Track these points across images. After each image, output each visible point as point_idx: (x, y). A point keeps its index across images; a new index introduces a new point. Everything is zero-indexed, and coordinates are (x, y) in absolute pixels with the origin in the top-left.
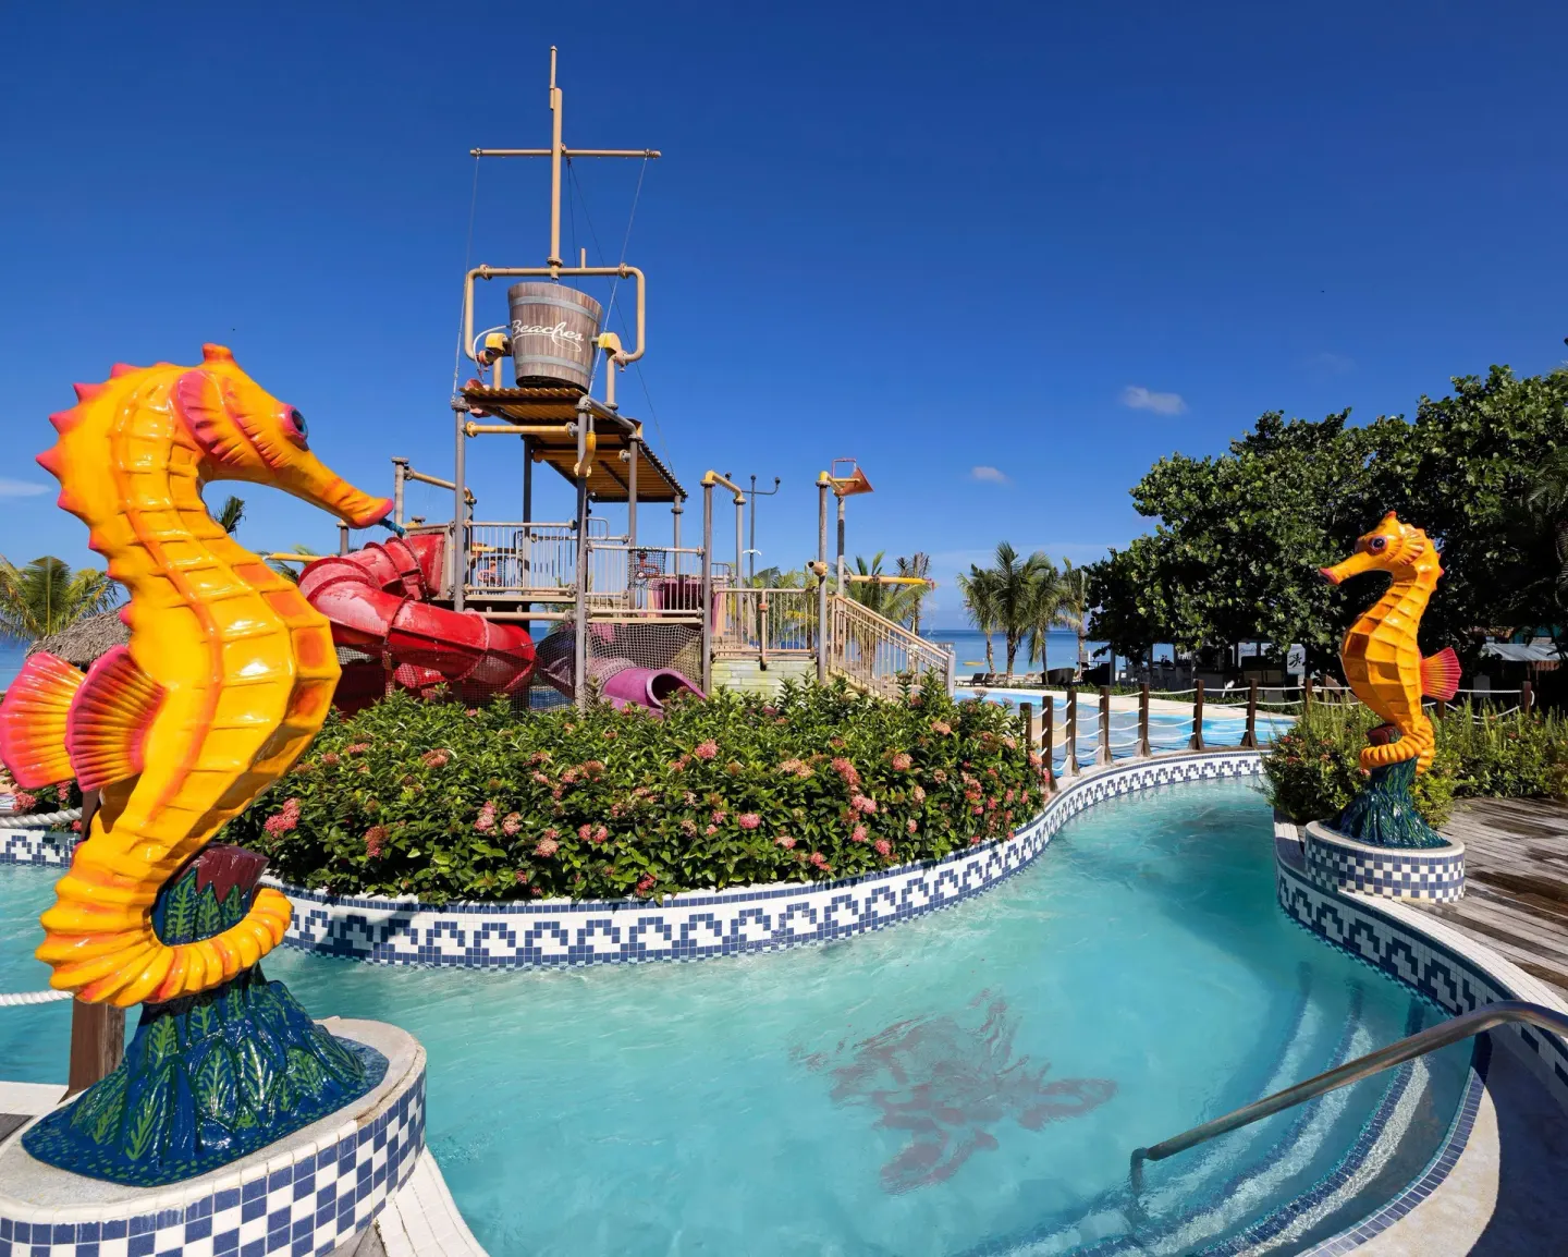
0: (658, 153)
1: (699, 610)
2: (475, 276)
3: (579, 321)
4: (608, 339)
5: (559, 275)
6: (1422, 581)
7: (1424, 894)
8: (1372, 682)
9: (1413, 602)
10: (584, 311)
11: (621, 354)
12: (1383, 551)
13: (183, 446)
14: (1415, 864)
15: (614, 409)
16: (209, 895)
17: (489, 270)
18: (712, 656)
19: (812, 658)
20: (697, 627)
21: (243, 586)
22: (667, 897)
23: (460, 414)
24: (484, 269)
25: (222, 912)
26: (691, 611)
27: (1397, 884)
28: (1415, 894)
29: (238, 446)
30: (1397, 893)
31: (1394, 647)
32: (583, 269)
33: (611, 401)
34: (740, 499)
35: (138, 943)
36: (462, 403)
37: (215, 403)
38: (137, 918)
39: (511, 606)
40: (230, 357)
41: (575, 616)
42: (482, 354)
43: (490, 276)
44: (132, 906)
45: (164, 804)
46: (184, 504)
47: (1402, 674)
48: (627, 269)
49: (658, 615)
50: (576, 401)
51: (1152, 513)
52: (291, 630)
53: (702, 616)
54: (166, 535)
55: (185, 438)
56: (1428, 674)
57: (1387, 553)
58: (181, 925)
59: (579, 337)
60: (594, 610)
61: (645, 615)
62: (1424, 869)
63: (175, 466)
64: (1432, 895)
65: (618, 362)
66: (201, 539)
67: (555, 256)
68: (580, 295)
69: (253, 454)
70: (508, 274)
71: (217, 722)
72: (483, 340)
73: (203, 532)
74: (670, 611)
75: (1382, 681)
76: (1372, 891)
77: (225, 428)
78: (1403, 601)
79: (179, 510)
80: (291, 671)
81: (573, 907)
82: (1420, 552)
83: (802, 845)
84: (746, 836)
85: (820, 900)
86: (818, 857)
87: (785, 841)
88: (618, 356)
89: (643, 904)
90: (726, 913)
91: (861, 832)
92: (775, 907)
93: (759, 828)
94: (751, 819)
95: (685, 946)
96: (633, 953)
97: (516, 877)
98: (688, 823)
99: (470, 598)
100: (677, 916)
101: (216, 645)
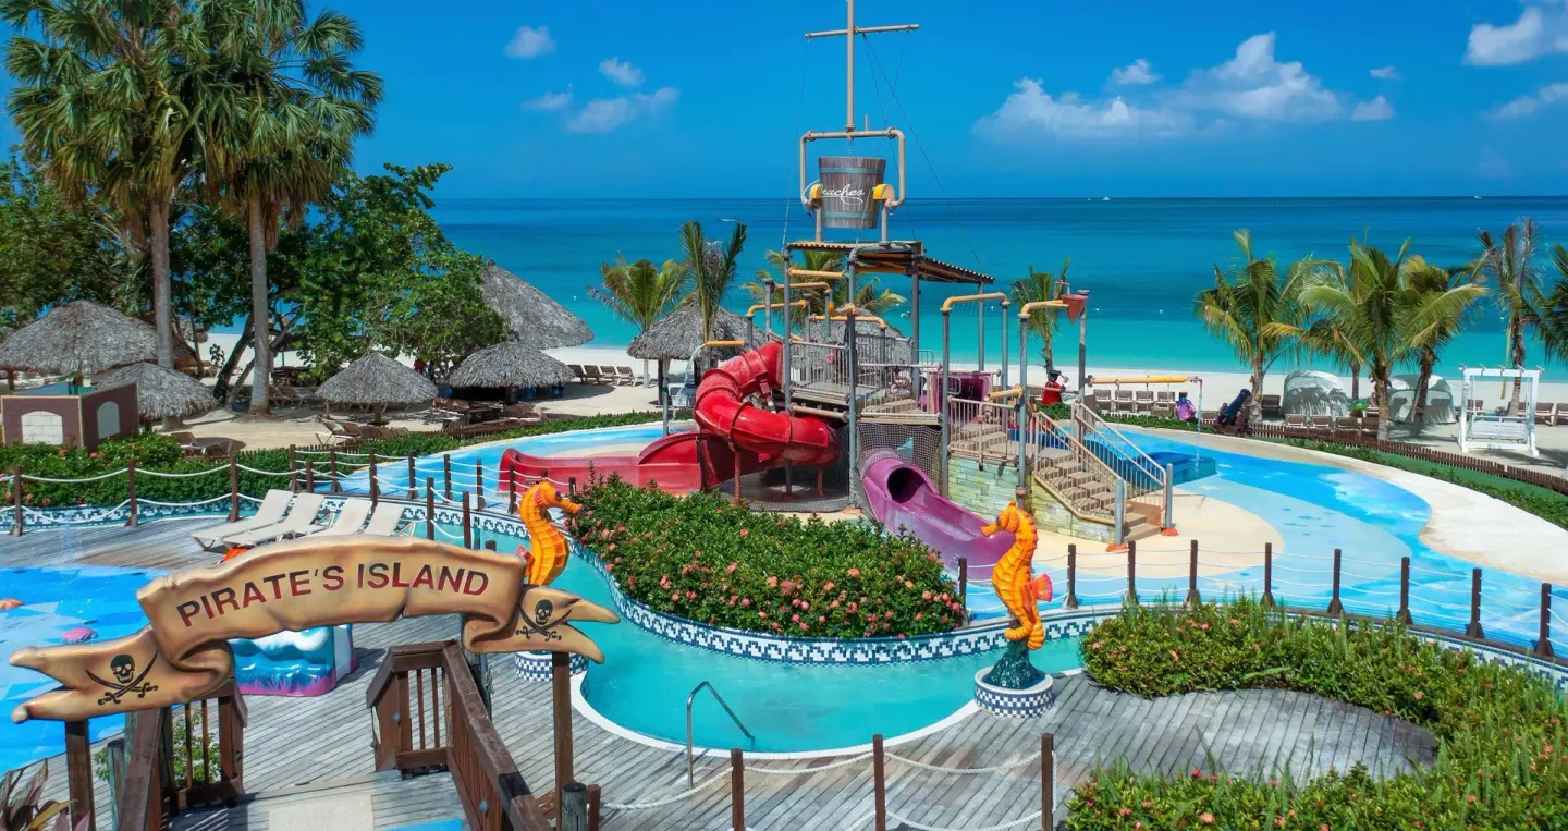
0: (917, 25)
1: (939, 414)
2: (805, 140)
3: (860, 181)
5: (853, 137)
7: (990, 709)
10: (865, 171)
11: (891, 201)
17: (812, 135)
18: (949, 454)
20: (938, 429)
21: (547, 535)
22: (723, 628)
24: (810, 134)
26: (933, 415)
27: (981, 700)
28: (987, 708)
30: (981, 705)
32: (867, 132)
33: (884, 242)
34: (1006, 303)
41: (848, 417)
42: (809, 202)
43: (814, 138)
48: (892, 131)
52: (555, 546)
53: (940, 420)
59: (861, 192)
60: (863, 413)
64: (993, 710)
65: (888, 209)
66: (541, 526)
67: (850, 123)
71: (543, 566)
73: (541, 524)
80: (555, 555)
81: (693, 624)
83: (771, 618)
84: (746, 609)
85: (783, 645)
86: (775, 624)
87: (761, 614)
88: (887, 203)
89: (715, 629)
90: (744, 640)
91: (796, 617)
92: (763, 643)
93: (753, 606)
94: (746, 601)
95: (728, 651)
96: (711, 647)
97: (670, 606)
98: (722, 598)
99: (794, 395)
100: (726, 637)
101: (543, 550)
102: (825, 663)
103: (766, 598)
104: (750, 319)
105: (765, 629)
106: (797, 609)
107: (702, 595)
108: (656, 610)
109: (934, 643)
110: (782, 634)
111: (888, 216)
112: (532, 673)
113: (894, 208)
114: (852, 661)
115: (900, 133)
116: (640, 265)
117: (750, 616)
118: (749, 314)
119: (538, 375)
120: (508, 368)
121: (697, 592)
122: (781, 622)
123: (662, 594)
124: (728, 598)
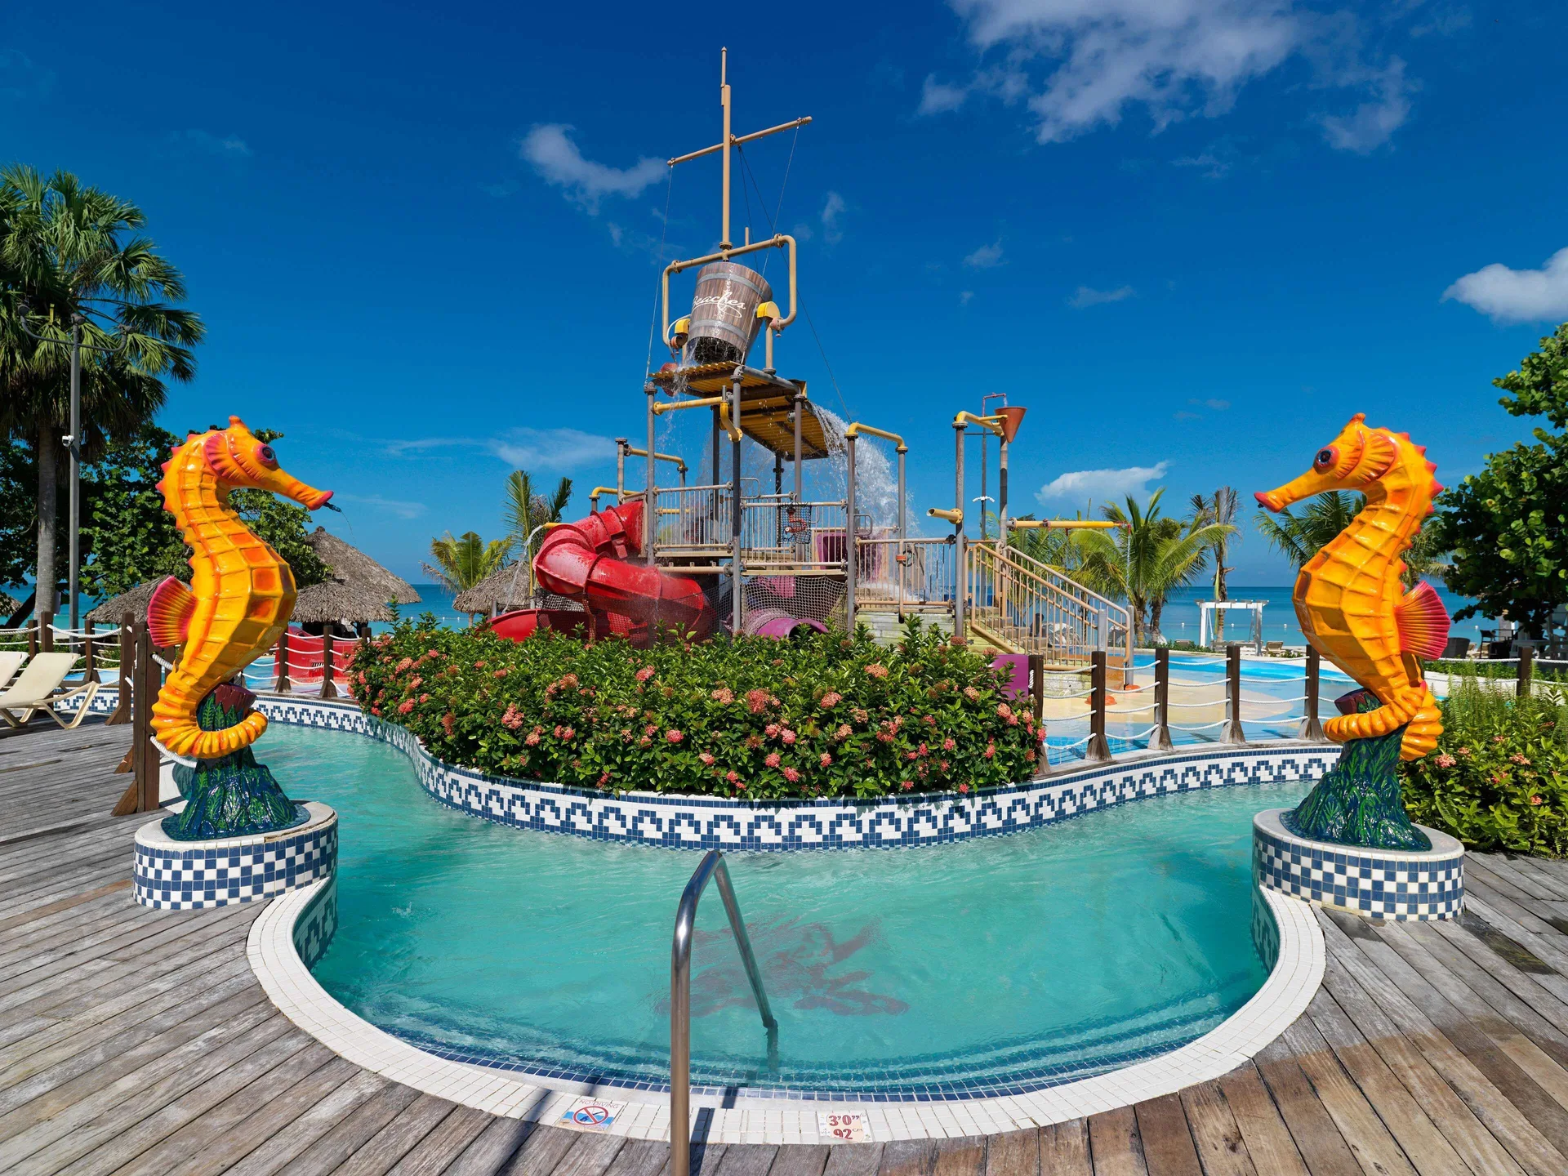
0: (809, 118)
1: (842, 562)
2: (669, 272)
3: (744, 291)
4: (766, 309)
5: (729, 256)
6: (1394, 501)
7: (1352, 903)
8: (1319, 633)
9: (1380, 530)
10: (751, 285)
11: (777, 320)
12: (1332, 466)
13: (208, 473)
14: (1341, 863)
15: (772, 373)
16: (219, 708)
17: (678, 264)
18: (856, 608)
19: (949, 612)
20: (842, 579)
21: (231, 545)
22: (623, 793)
23: (650, 397)
24: (676, 264)
25: (225, 719)
26: (836, 563)
27: (1316, 884)
28: (1340, 901)
29: (236, 470)
30: (1317, 896)
31: (1341, 587)
32: (747, 246)
33: (769, 367)
34: (902, 447)
35: (185, 725)
36: (651, 386)
37: (225, 447)
38: (187, 713)
39: (705, 561)
40: (240, 422)
41: (731, 569)
42: (674, 339)
43: (680, 269)
44: (183, 707)
45: (195, 657)
46: (208, 504)
47: (1352, 623)
48: (781, 238)
49: (822, 567)
50: (731, 371)
51: (1535, 409)
52: (252, 569)
53: (845, 568)
54: (200, 520)
55: (208, 469)
56: (1406, 624)
57: (1339, 468)
58: (207, 721)
59: (741, 306)
60: (751, 563)
61: (810, 567)
62: (1353, 871)
63: (204, 484)
64: (1365, 905)
65: (774, 328)
66: (216, 521)
67: (726, 240)
68: (749, 271)
69: (243, 473)
70: (692, 265)
71: (217, 616)
72: (673, 329)
73: (217, 518)
74: (829, 563)
75: (1328, 631)
76: (1289, 890)
77: (228, 462)
78: (1365, 529)
79: (205, 507)
80: (249, 590)
81: (564, 792)
82: (1388, 465)
83: (723, 764)
84: (674, 749)
85: (744, 816)
86: (733, 775)
87: (705, 757)
88: (774, 322)
89: (607, 796)
90: (666, 813)
91: (773, 758)
92: (704, 815)
93: (686, 744)
94: (675, 734)
95: (635, 835)
96: (600, 833)
97: (521, 760)
98: (626, 731)
99: (659, 554)
100: (630, 810)
101: (218, 577)
102: (825, 844)
103: (711, 726)
104: (594, 500)
105: (710, 786)
106: (776, 743)
107: (585, 731)
108: (496, 774)
109: (1003, 801)
110: (743, 794)
111: (775, 339)
112: (167, 888)
113: (783, 327)
114: (872, 840)
115: (790, 238)
116: (467, 536)
117: (682, 760)
118: (594, 495)
119: (358, 611)
120: (325, 605)
121: (577, 726)
122: (742, 770)
123: (507, 739)
124: (638, 730)
